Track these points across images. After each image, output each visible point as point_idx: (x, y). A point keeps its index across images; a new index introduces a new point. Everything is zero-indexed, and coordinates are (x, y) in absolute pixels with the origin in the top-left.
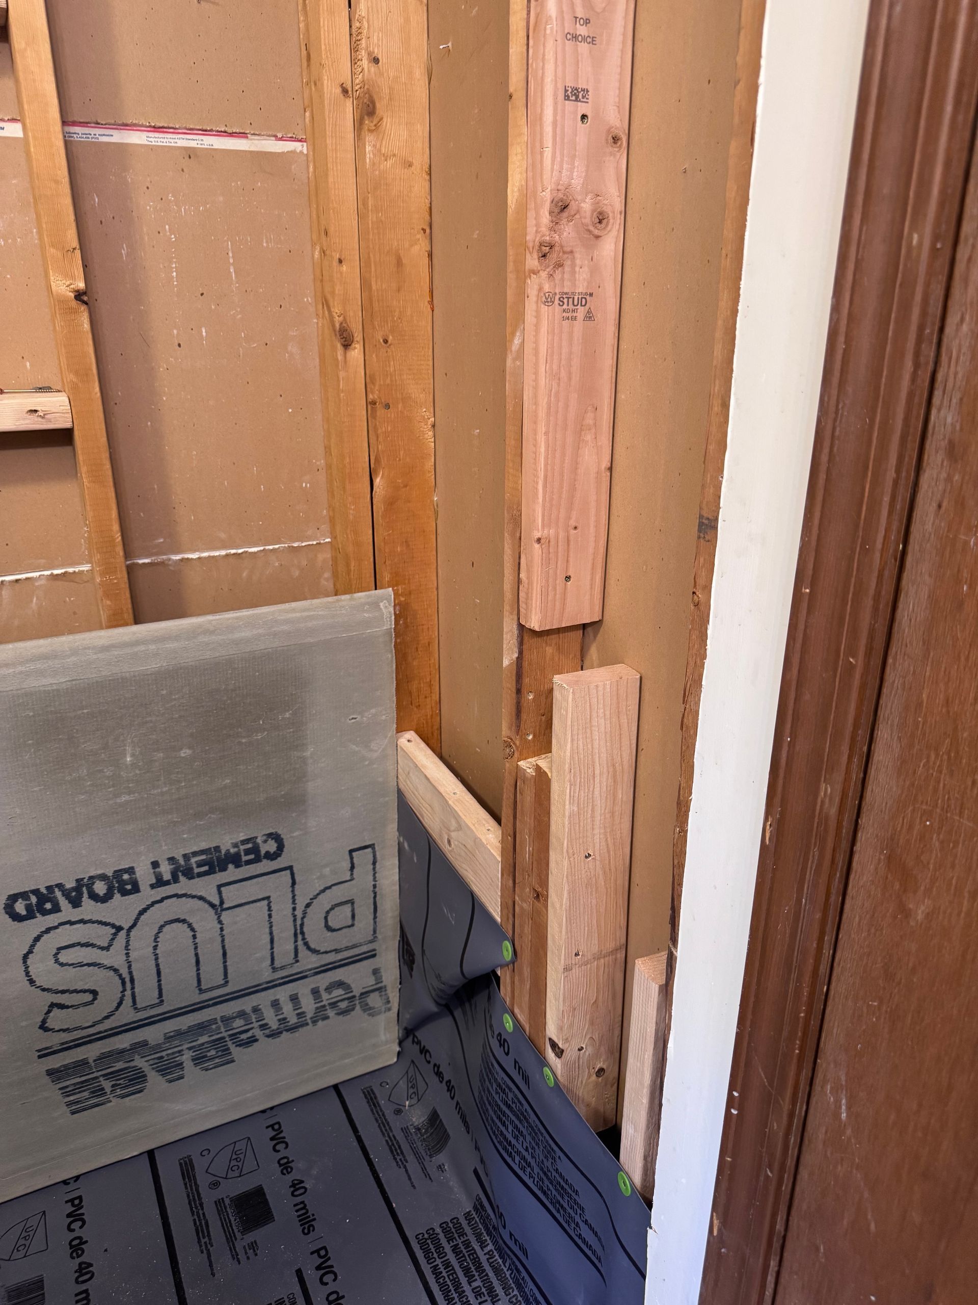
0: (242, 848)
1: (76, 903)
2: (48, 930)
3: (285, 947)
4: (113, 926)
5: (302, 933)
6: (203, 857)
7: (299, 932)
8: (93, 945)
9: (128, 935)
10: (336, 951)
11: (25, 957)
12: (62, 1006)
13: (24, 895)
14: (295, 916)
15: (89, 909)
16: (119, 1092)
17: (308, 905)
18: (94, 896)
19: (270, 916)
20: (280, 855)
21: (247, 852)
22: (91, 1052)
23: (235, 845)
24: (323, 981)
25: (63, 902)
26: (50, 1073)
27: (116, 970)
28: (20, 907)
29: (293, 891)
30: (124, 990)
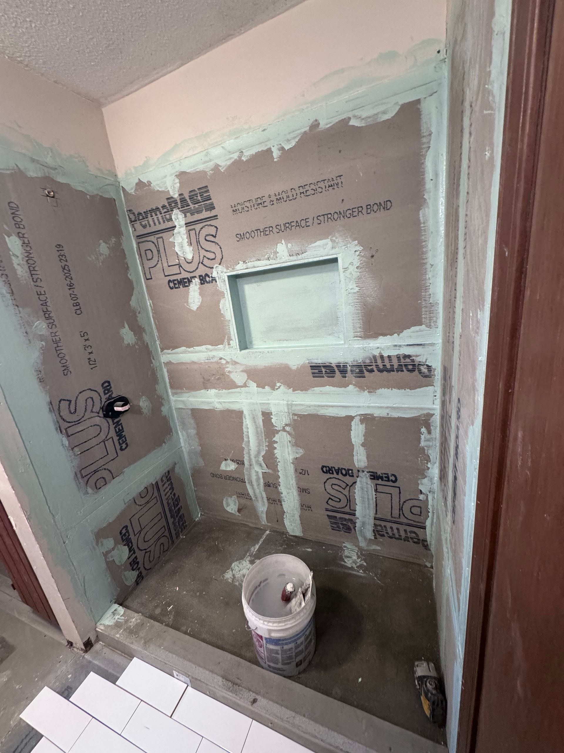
0: (384, 475)
1: (338, 474)
2: (330, 478)
3: (396, 512)
4: (346, 484)
5: (402, 510)
6: (372, 474)
7: (401, 509)
8: (341, 487)
9: (350, 488)
10: (414, 521)
11: (325, 483)
12: (332, 499)
13: (326, 467)
14: (400, 503)
15: (340, 476)
16: (344, 530)
17: (404, 502)
18: (342, 473)
19: (391, 500)
20: (396, 482)
21: (386, 477)
22: (338, 515)
23: (382, 474)
24: (409, 529)
25: (334, 472)
26: (328, 515)
27: (346, 496)
28: (324, 469)
29: (400, 495)
30: (348, 502)
